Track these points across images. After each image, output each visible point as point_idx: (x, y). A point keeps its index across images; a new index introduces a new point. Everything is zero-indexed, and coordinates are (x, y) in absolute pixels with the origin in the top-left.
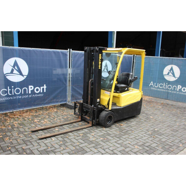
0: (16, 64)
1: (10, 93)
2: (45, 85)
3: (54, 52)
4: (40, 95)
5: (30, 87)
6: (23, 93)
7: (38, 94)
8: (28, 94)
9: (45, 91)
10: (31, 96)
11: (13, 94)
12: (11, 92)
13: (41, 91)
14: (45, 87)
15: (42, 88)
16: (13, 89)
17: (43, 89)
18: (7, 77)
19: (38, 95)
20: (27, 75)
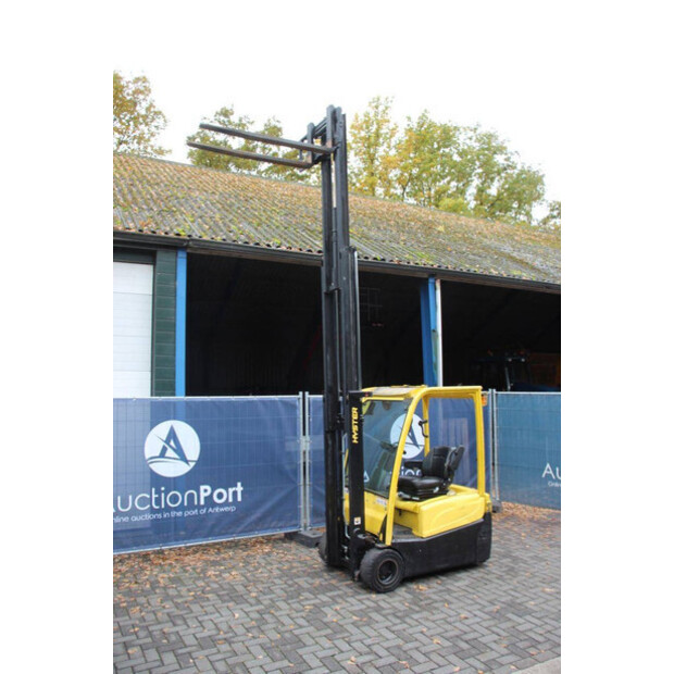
0: (172, 435)
1: (156, 504)
2: (239, 484)
3: (263, 402)
4: (226, 509)
5: (202, 488)
6: (186, 504)
7: (221, 505)
8: (199, 507)
9: (239, 499)
10: (205, 511)
11: (163, 506)
12: (158, 501)
13: (231, 500)
14: (239, 488)
15: (231, 490)
16: (163, 495)
17: (235, 493)
18: (152, 466)
19: (222, 510)
20: (196, 459)
